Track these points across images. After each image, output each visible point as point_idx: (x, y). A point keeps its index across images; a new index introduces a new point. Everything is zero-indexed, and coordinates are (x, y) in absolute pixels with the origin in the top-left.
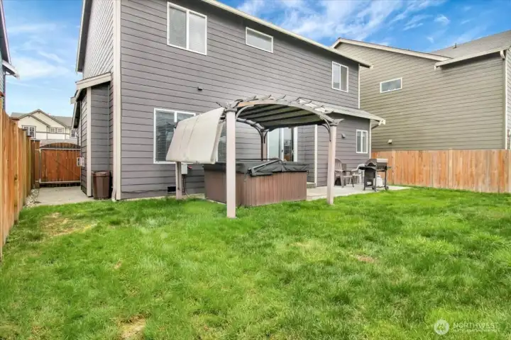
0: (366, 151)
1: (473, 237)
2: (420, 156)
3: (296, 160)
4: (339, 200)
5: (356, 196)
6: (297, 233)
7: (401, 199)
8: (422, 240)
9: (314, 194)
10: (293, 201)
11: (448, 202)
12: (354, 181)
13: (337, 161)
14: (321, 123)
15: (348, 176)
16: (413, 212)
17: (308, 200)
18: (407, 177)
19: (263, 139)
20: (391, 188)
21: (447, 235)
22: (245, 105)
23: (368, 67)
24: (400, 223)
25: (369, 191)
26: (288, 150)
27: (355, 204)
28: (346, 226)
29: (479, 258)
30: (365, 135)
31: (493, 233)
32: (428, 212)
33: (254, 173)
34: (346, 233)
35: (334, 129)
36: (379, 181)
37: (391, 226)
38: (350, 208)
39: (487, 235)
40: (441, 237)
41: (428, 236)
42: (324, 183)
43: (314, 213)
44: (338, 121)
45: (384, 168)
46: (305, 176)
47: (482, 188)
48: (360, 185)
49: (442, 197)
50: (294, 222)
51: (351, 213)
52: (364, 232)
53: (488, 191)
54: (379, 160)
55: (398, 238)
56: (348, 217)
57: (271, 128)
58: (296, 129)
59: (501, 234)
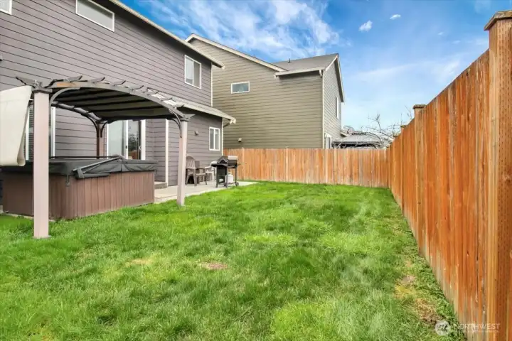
0: (218, 148)
1: (305, 226)
2: (264, 153)
3: (143, 158)
4: (189, 200)
5: (208, 194)
6: (137, 247)
7: (248, 194)
8: (267, 235)
9: (163, 195)
10: (136, 206)
11: (285, 194)
12: (207, 178)
13: (188, 158)
14: (171, 117)
15: (201, 173)
16: (259, 207)
17: (157, 202)
18: (255, 173)
19: (100, 133)
20: (241, 184)
21: (286, 227)
22: (66, 86)
23: (220, 67)
24: (248, 220)
25: (221, 187)
26: (134, 146)
27: (206, 203)
28: (196, 229)
29: (311, 245)
30: (217, 133)
31: (318, 220)
32: (272, 205)
33: (81, 174)
34: (196, 238)
35: (185, 125)
36: (230, 178)
37: (240, 223)
38: (201, 208)
39: (315, 222)
40: (282, 229)
41: (271, 229)
42: (174, 182)
43: (161, 217)
44: (189, 116)
45: (234, 165)
46: (152, 175)
47: (309, 180)
48: (213, 182)
49: (281, 190)
50: (135, 233)
51: (202, 213)
52: (214, 234)
53: (313, 183)
54: (230, 157)
55: (246, 236)
56: (199, 219)
57: (111, 120)
58: (144, 122)
59: (325, 219)
